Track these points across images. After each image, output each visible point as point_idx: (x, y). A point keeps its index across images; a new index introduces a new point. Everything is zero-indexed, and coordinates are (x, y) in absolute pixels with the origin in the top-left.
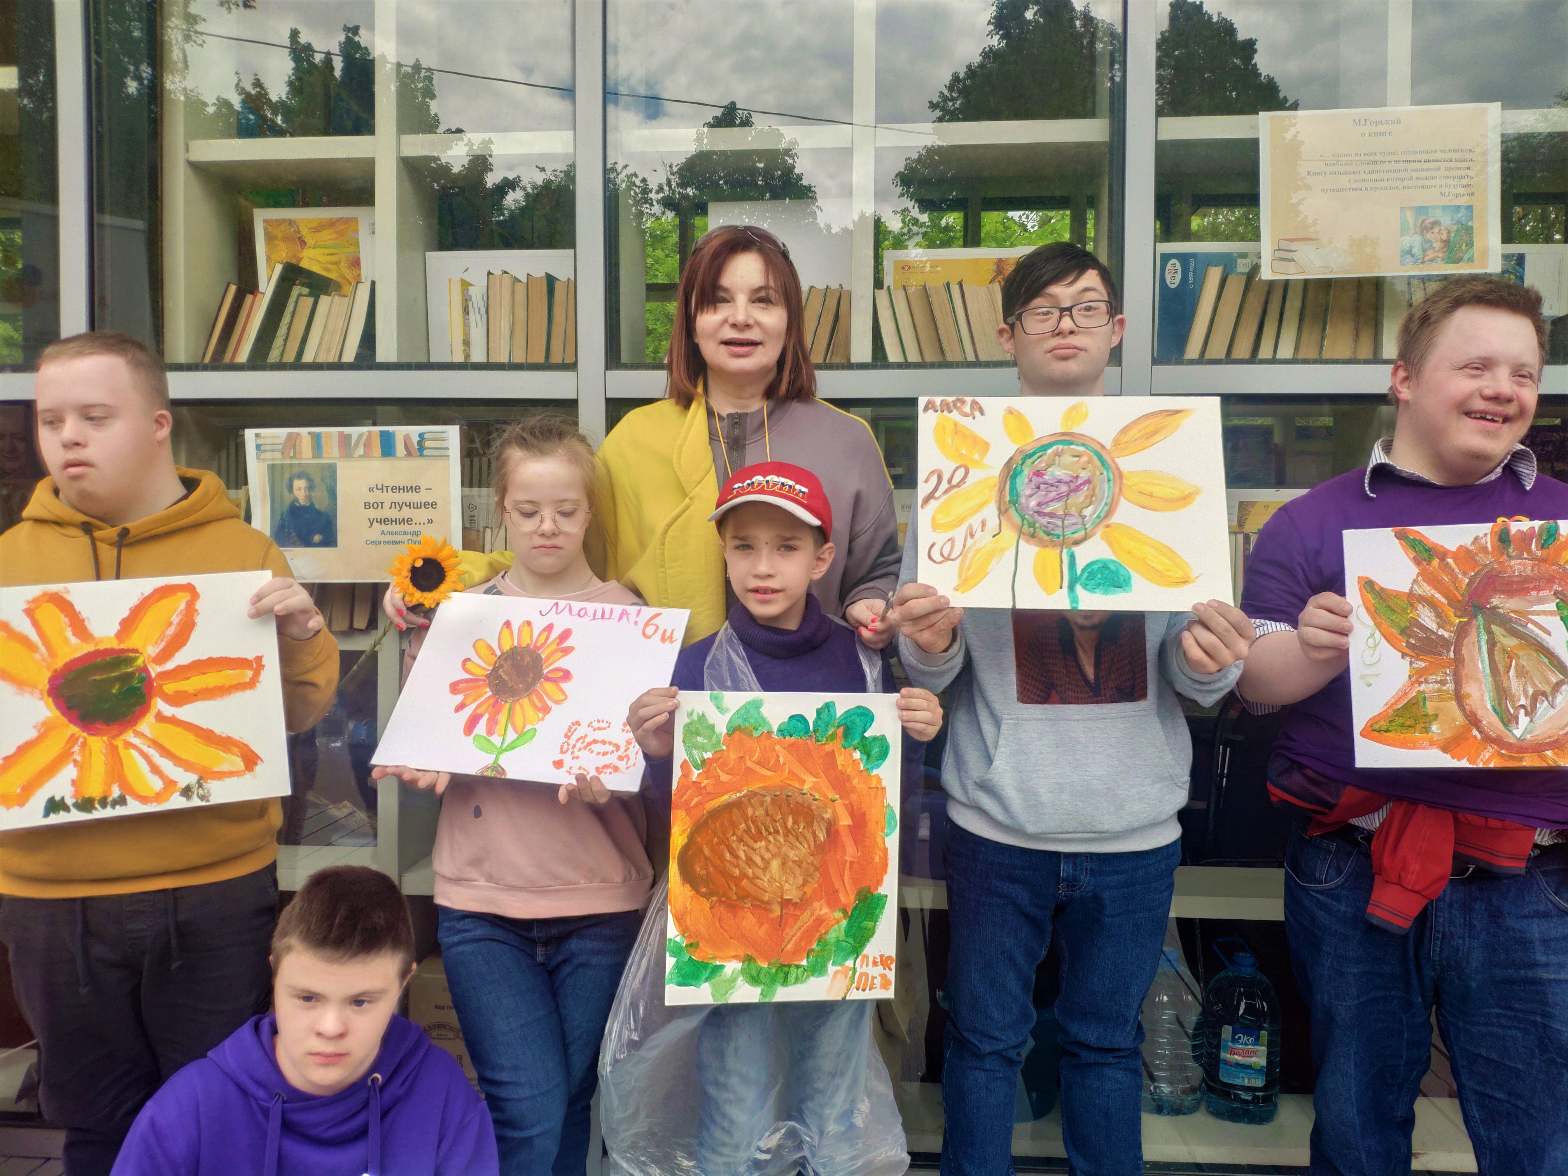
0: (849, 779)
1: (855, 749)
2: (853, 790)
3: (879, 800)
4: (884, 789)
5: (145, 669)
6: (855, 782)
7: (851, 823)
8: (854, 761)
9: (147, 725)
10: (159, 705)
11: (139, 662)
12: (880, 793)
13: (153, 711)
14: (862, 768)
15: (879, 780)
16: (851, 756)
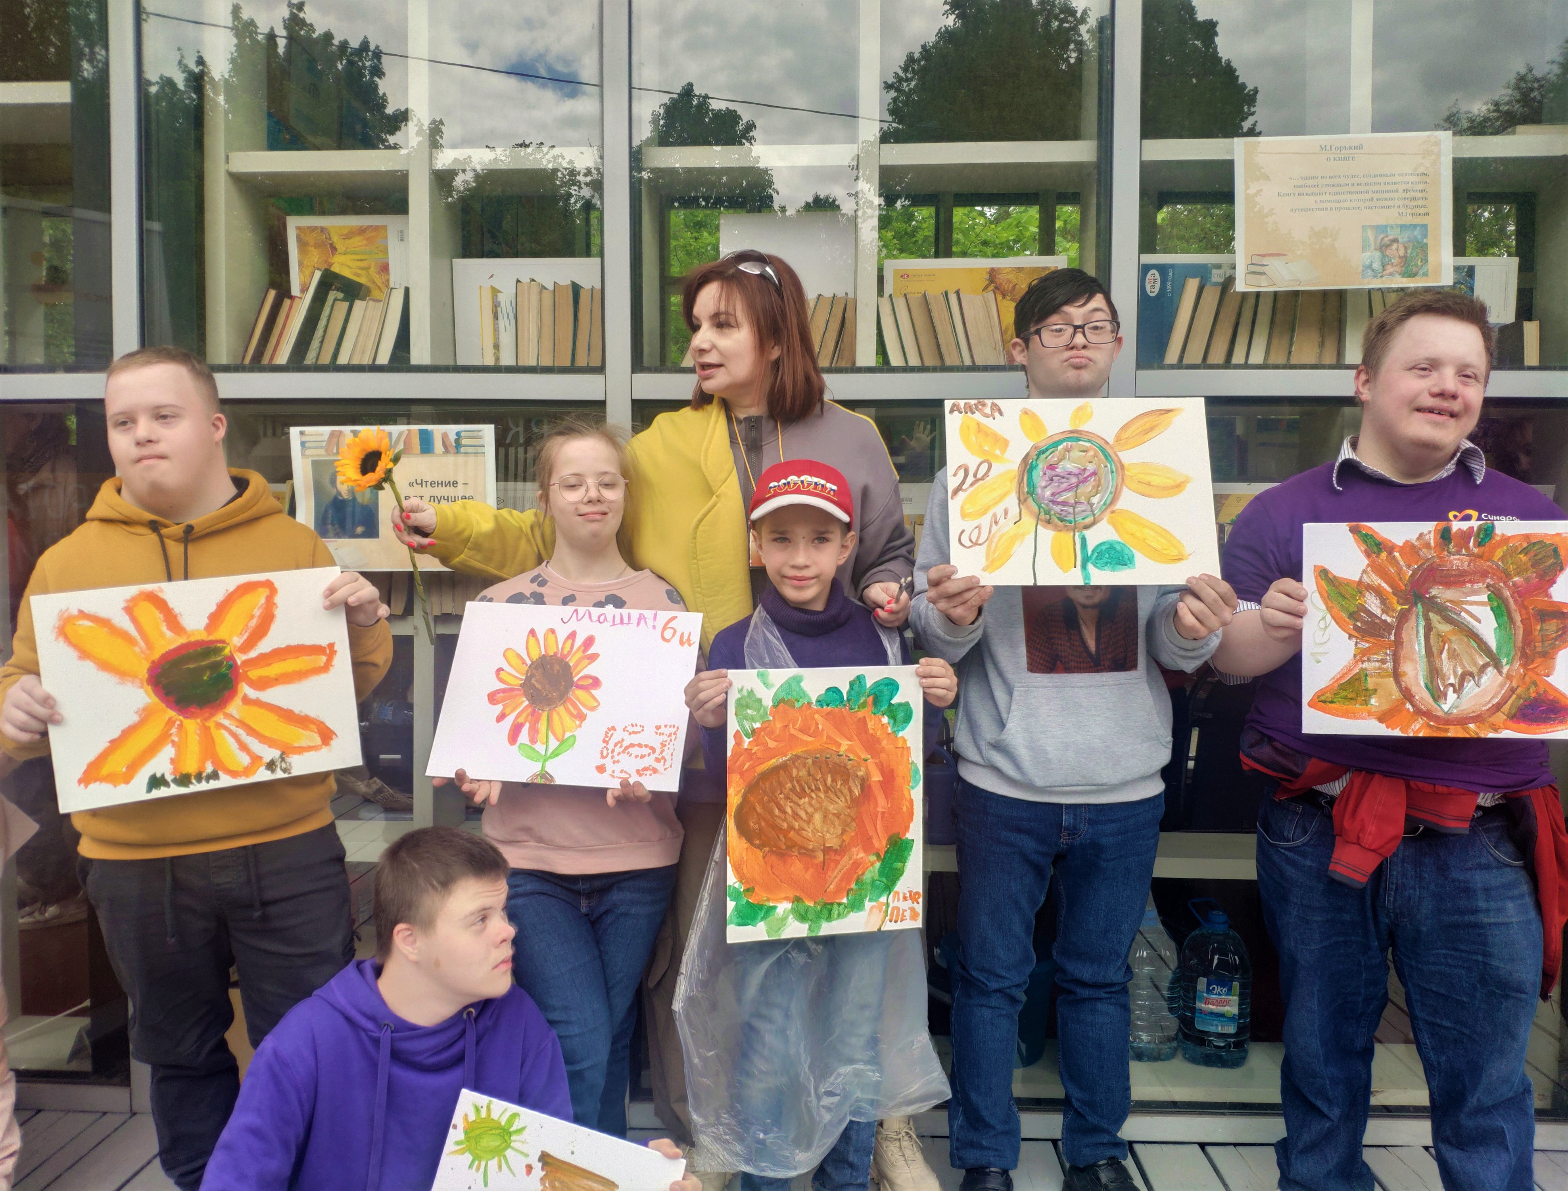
0: (878, 741)
1: (883, 714)
2: (883, 750)
3: (905, 758)
4: (909, 748)
5: (231, 658)
6: (884, 743)
7: (881, 779)
8: (883, 725)
9: (235, 707)
10: (245, 689)
11: (227, 651)
12: (905, 752)
13: (240, 695)
14: (890, 731)
15: (905, 741)
16: (880, 721)
